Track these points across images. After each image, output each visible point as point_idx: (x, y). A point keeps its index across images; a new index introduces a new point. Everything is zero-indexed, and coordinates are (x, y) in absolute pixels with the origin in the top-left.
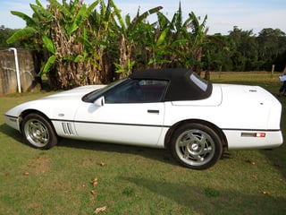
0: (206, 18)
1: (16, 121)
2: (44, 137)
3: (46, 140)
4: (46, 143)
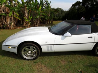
0: (50, 2)
1: (15, 48)
2: (33, 54)
3: (34, 55)
4: (35, 57)
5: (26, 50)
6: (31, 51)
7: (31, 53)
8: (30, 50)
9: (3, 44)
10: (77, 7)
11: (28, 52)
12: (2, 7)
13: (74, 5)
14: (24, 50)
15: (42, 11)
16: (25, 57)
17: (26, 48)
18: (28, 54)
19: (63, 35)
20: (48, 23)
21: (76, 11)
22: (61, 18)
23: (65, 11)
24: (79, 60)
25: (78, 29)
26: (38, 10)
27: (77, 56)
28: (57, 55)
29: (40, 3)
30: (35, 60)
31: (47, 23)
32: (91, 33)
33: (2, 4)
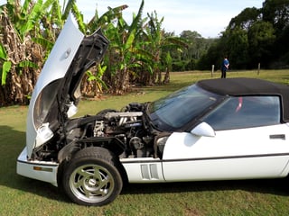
1: (51, 170)
2: (103, 188)
3: (106, 191)
4: (108, 196)
5: (82, 177)
6: (97, 180)
7: (97, 186)
8: (92, 177)
9: (19, 159)
10: (246, 25)
11: (87, 181)
12: (24, 44)
13: (236, 21)
14: (77, 175)
15: (136, 49)
16: (80, 196)
17: (81, 170)
18: (87, 187)
19: (189, 132)
20: (156, 81)
21: (245, 39)
22: (196, 61)
23: (210, 40)
24: (243, 210)
25: (240, 105)
26: (124, 46)
27: (237, 196)
28: (176, 192)
29: (129, 24)
30: (109, 206)
31: (151, 83)
32: (282, 122)
33: (22, 36)
